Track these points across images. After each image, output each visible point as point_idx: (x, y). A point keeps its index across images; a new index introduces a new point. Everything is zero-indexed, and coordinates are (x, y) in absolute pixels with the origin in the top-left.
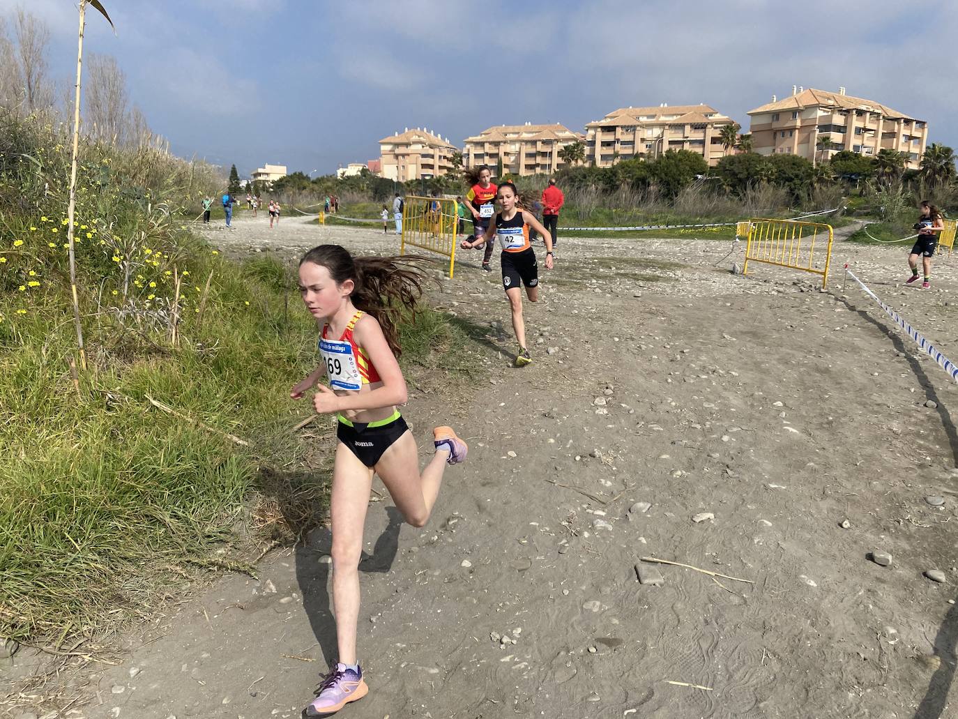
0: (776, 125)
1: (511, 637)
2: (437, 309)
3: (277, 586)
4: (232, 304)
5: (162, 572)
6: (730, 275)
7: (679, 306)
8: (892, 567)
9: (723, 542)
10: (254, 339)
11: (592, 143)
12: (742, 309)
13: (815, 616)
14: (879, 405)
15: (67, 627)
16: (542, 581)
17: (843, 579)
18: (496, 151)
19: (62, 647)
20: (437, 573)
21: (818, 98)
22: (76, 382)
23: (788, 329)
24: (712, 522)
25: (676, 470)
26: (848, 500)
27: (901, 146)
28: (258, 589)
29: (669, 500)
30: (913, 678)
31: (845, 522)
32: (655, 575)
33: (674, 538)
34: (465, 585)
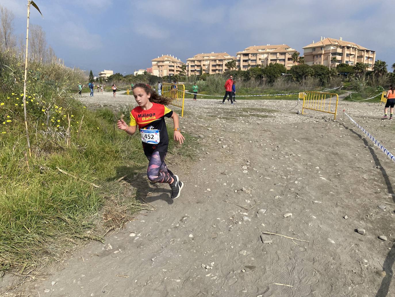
0: (314, 53)
1: (210, 266)
3: (112, 246)
4: (92, 129)
5: (64, 241)
6: (296, 115)
7: (276, 128)
8: (365, 235)
9: (296, 225)
10: (101, 143)
11: (239, 61)
12: (302, 129)
13: (335, 255)
14: (358, 168)
15: (25, 265)
16: (222, 242)
17: (345, 240)
18: (200, 64)
19: (23, 273)
20: (179, 240)
21: (331, 42)
22: (27, 162)
23: (321, 137)
24: (292, 217)
25: (276, 196)
26: (347, 207)
27: (365, 61)
28: (105, 247)
29: (274, 208)
30: (375, 280)
31: (346, 216)
32: (268, 239)
33: (276, 224)
34: (190, 245)
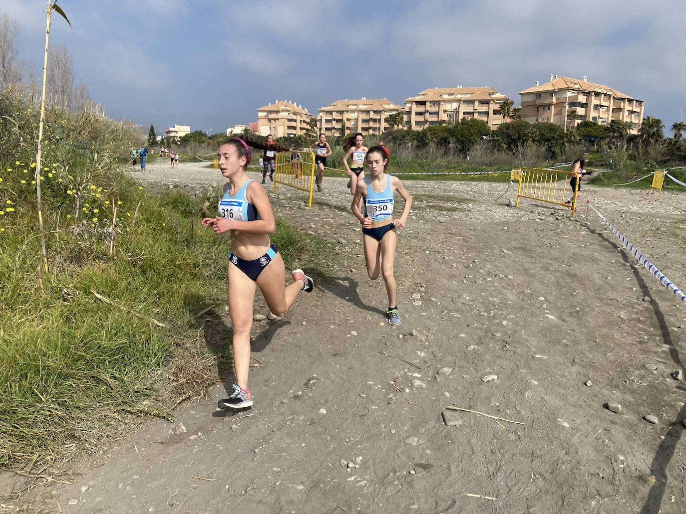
0: (539, 102)
1: (355, 463)
2: (300, 230)
3: (187, 427)
4: (153, 225)
5: (104, 417)
6: (506, 207)
7: (471, 229)
8: (621, 413)
9: (503, 396)
10: (169, 250)
11: (409, 113)
12: (515, 232)
13: (568, 447)
14: (611, 299)
15: (35, 457)
16: (376, 423)
17: (587, 421)
18: (341, 118)
19: (32, 472)
20: (301, 418)
21: (568, 83)
22: (41, 281)
23: (547, 246)
24: (496, 381)
25: (470, 345)
26: (590, 366)
27: (625, 118)
28: (173, 429)
29: (466, 366)
30: (637, 491)
31: (588, 382)
32: (456, 419)
33: (469, 393)
34: (322, 426)
